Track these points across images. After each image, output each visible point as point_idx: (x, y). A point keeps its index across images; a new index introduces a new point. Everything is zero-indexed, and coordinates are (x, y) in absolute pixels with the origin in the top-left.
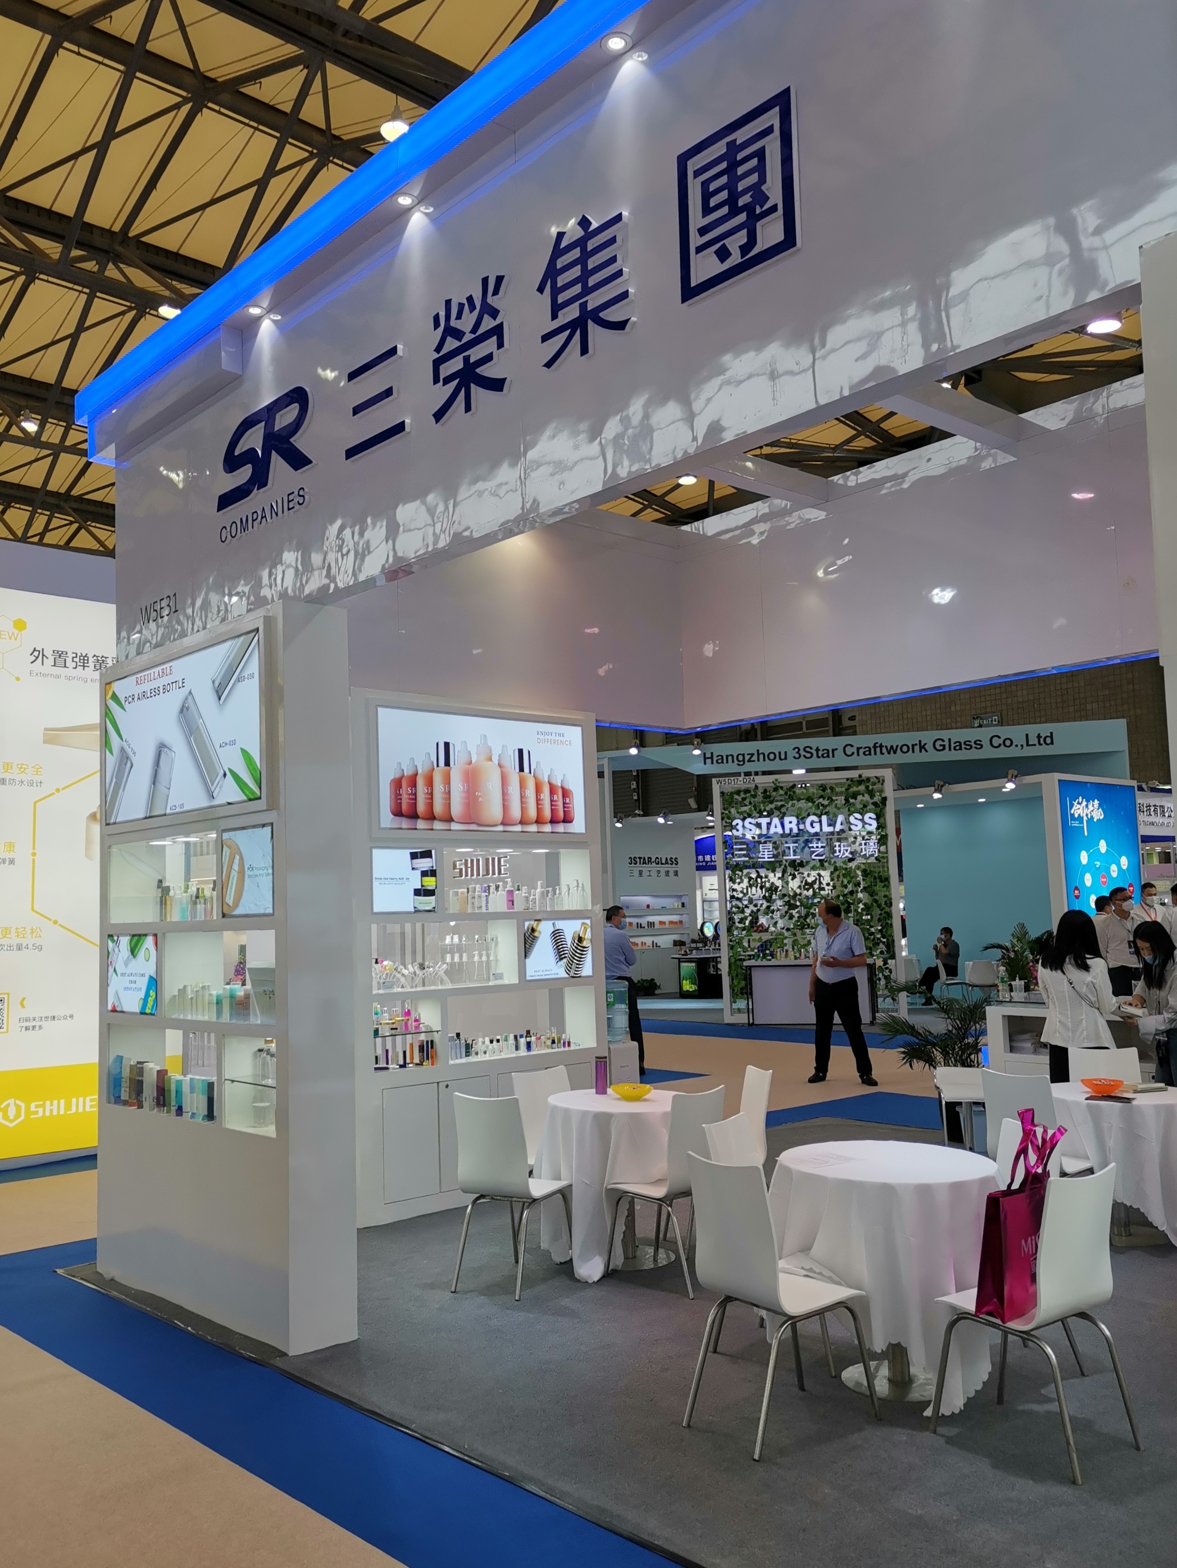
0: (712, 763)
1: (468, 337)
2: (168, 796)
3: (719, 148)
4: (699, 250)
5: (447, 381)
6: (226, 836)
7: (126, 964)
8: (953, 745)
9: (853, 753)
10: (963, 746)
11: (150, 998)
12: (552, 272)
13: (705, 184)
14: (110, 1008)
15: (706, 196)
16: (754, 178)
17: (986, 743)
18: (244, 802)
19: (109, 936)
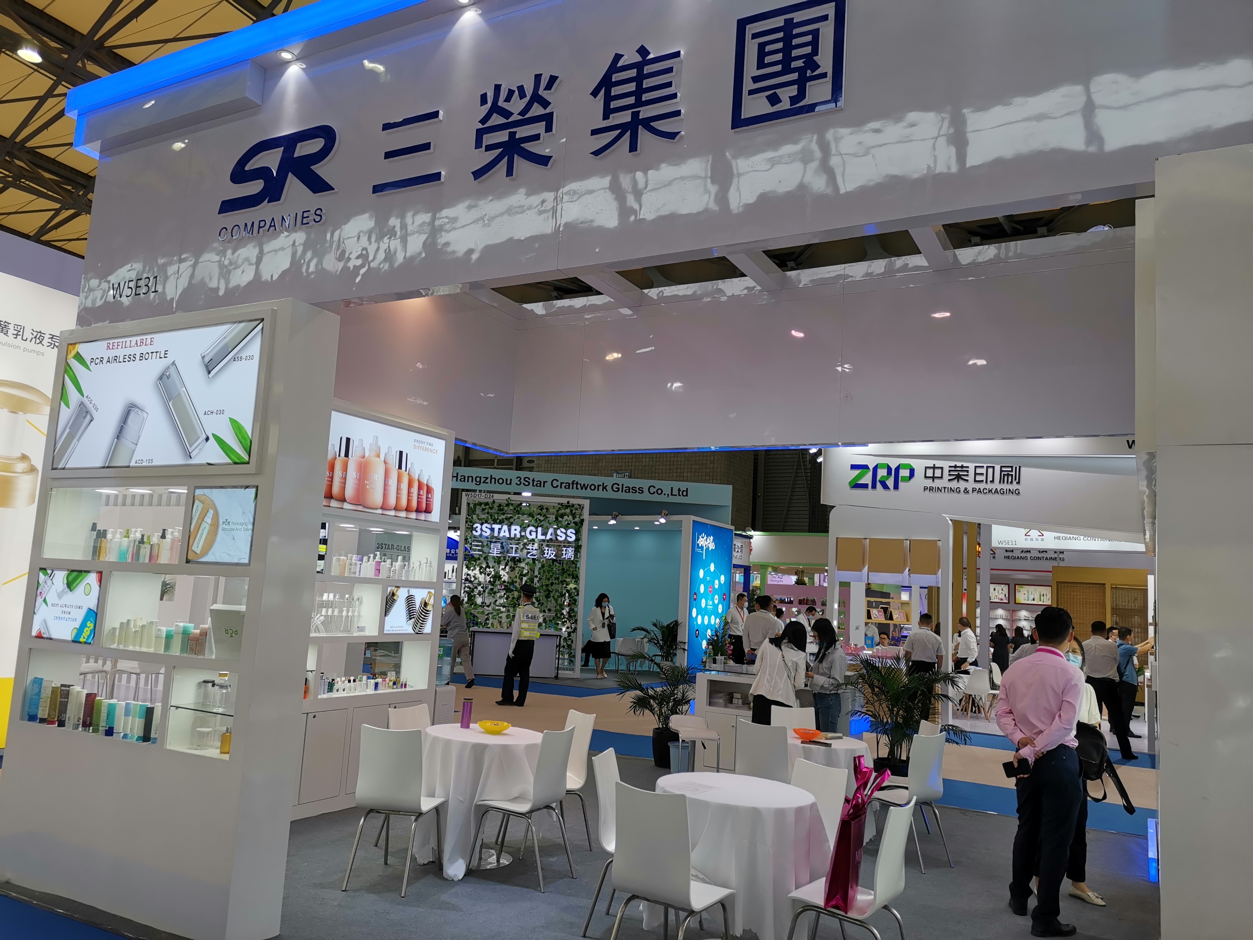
0: (457, 481)
1: (515, 117)
2: (134, 451)
3: (778, 22)
4: (751, 92)
5: (489, 148)
6: (198, 492)
7: (60, 596)
8: (624, 489)
9: (558, 486)
10: (631, 490)
11: (86, 629)
12: (606, 83)
13: (762, 46)
14: (34, 633)
15: (762, 53)
16: (808, 50)
17: (646, 490)
18: (229, 464)
19: (41, 569)
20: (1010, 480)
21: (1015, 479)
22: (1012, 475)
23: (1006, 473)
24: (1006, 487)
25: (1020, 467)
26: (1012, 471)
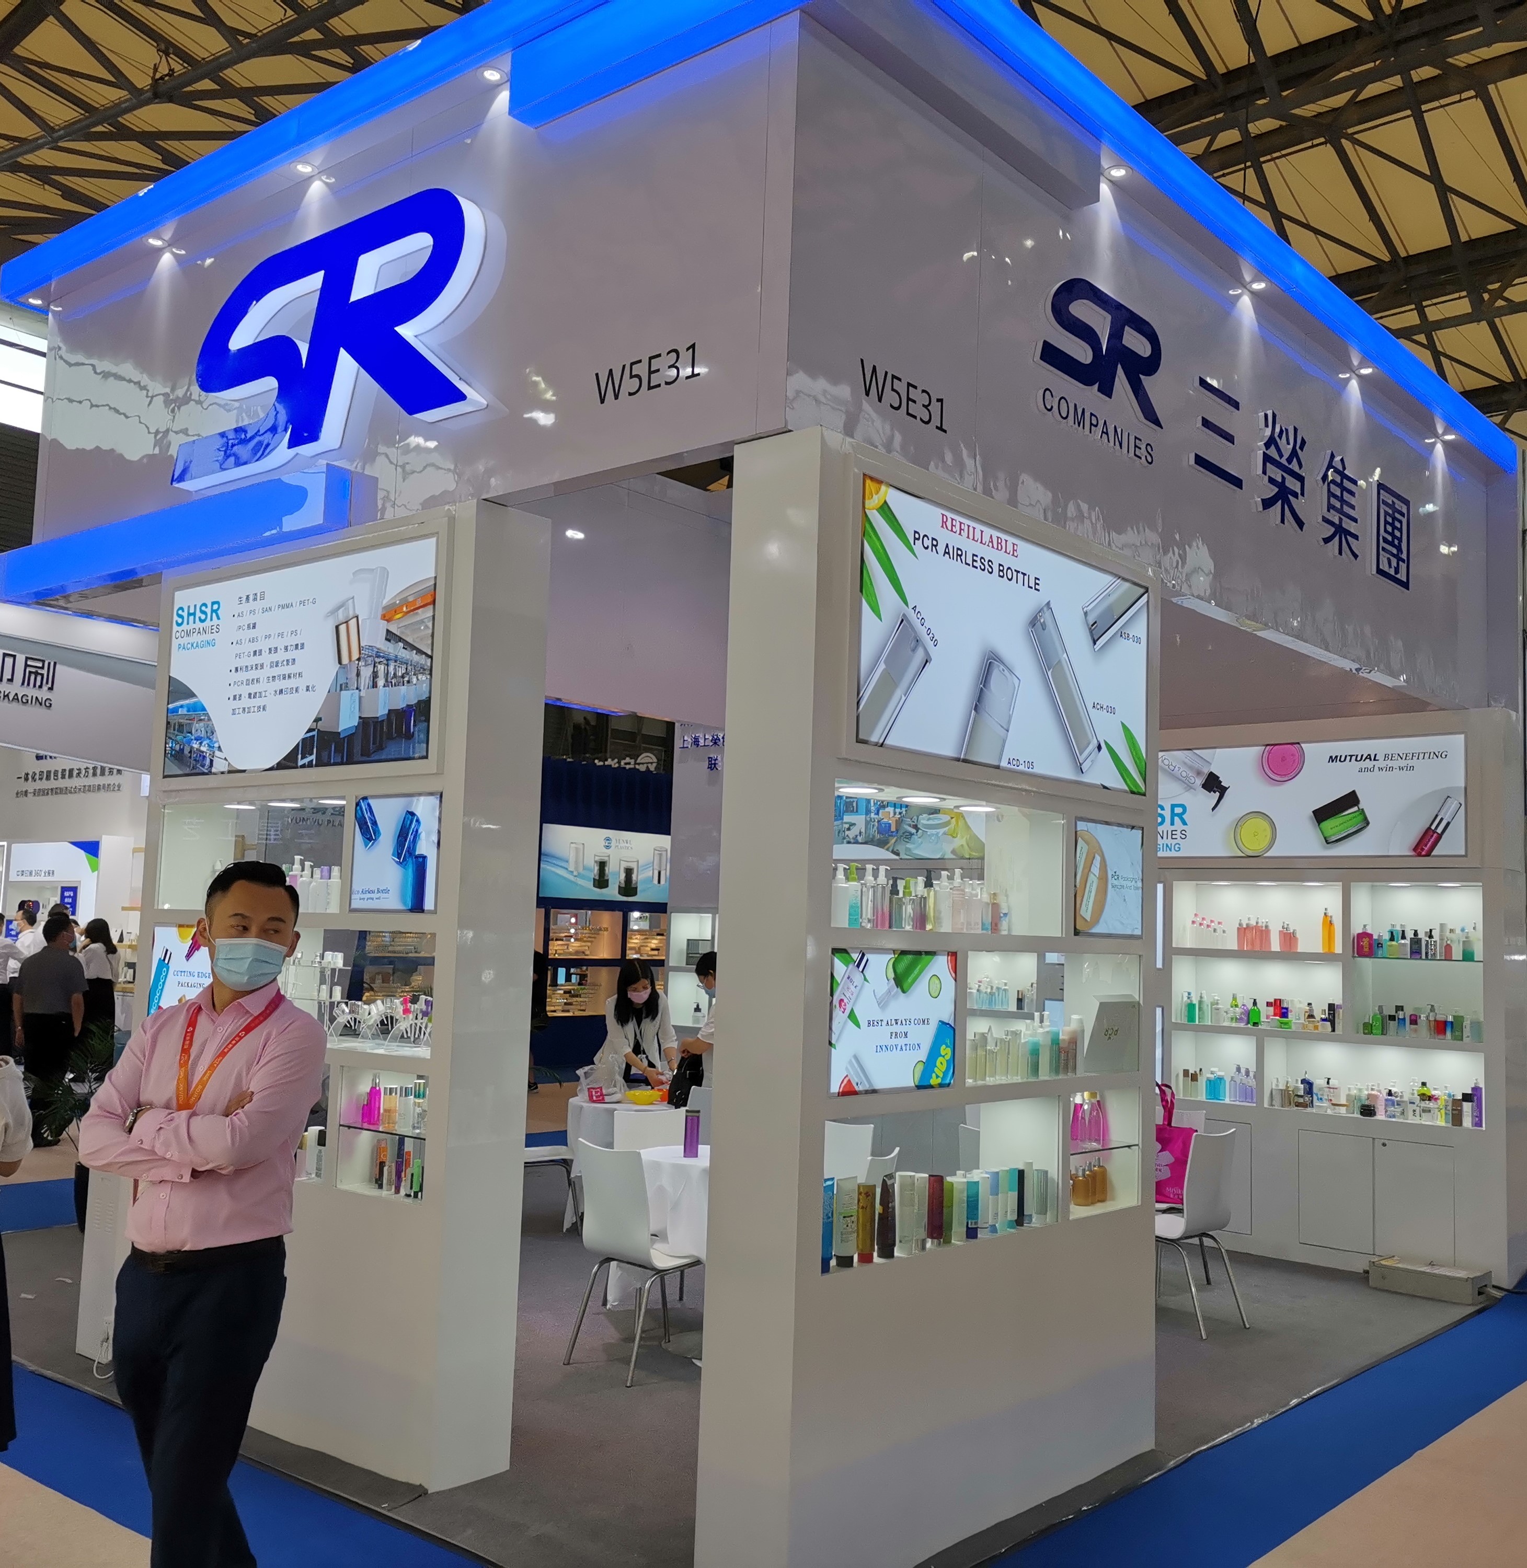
1: (1285, 461)
2: (1004, 741)
3: (1390, 499)
5: (1270, 480)
6: (1080, 824)
7: (883, 1003)
11: (940, 1059)
12: (1328, 476)
13: (1385, 513)
14: (835, 1088)
15: (1385, 520)
16: (1399, 534)
19: (835, 951)
20: (38, 683)
21: (47, 683)
22: (42, 675)
23: (33, 670)
24: (31, 692)
25: (55, 664)
26: (43, 668)
